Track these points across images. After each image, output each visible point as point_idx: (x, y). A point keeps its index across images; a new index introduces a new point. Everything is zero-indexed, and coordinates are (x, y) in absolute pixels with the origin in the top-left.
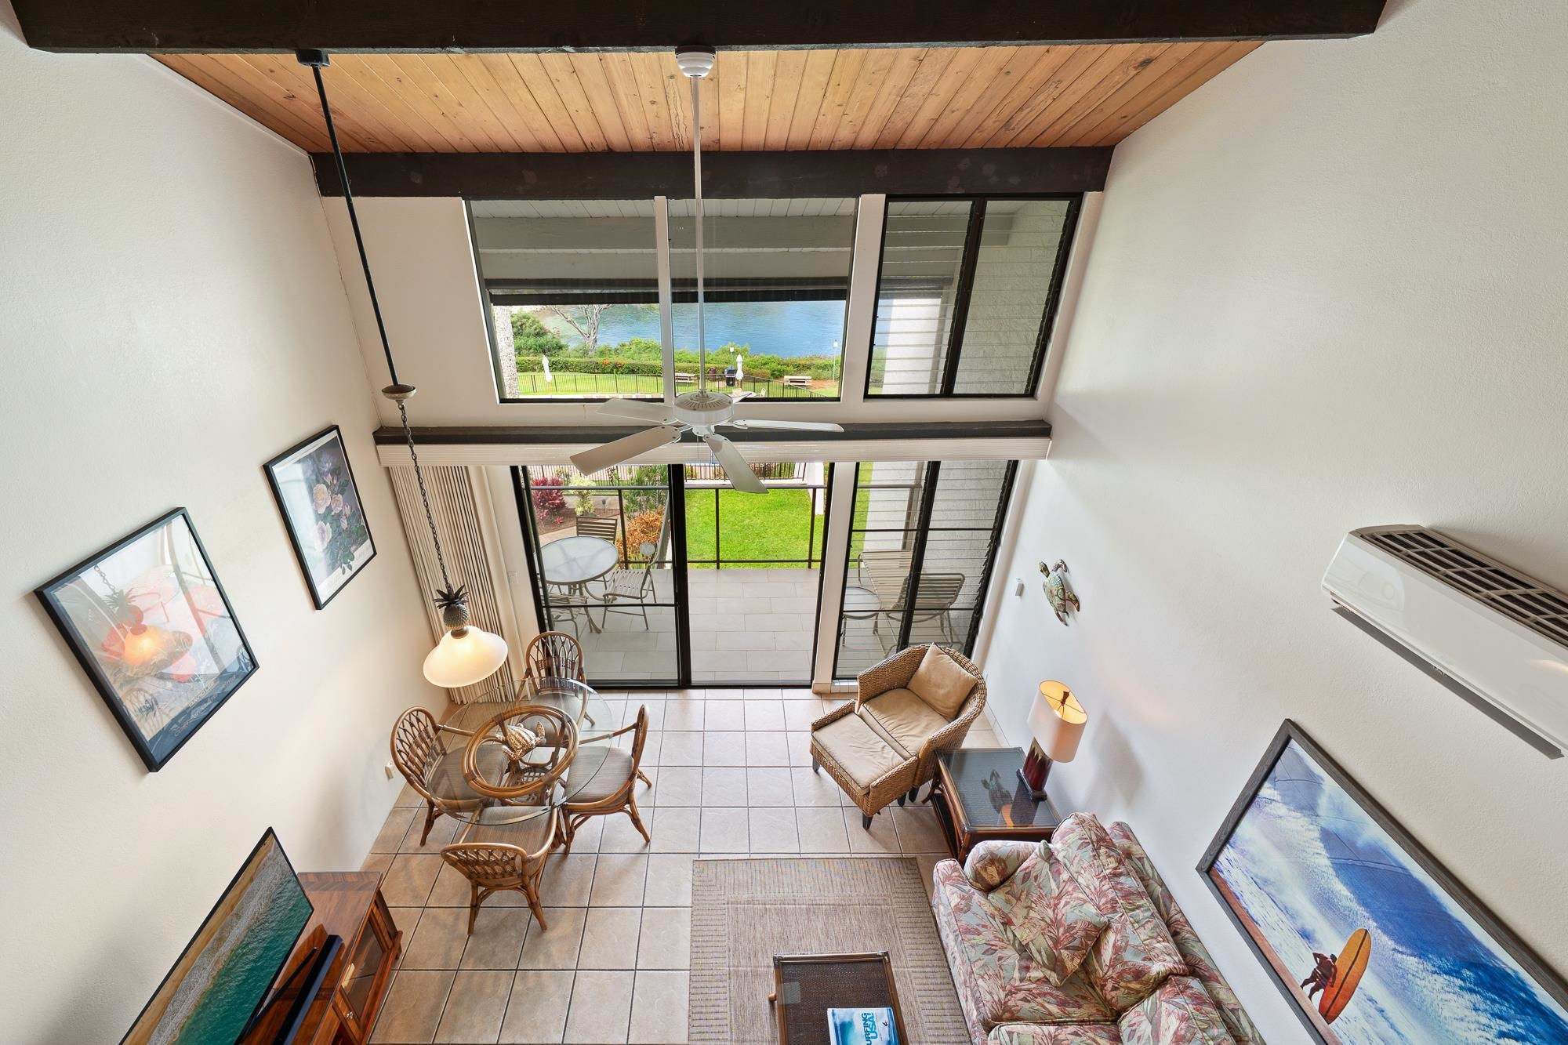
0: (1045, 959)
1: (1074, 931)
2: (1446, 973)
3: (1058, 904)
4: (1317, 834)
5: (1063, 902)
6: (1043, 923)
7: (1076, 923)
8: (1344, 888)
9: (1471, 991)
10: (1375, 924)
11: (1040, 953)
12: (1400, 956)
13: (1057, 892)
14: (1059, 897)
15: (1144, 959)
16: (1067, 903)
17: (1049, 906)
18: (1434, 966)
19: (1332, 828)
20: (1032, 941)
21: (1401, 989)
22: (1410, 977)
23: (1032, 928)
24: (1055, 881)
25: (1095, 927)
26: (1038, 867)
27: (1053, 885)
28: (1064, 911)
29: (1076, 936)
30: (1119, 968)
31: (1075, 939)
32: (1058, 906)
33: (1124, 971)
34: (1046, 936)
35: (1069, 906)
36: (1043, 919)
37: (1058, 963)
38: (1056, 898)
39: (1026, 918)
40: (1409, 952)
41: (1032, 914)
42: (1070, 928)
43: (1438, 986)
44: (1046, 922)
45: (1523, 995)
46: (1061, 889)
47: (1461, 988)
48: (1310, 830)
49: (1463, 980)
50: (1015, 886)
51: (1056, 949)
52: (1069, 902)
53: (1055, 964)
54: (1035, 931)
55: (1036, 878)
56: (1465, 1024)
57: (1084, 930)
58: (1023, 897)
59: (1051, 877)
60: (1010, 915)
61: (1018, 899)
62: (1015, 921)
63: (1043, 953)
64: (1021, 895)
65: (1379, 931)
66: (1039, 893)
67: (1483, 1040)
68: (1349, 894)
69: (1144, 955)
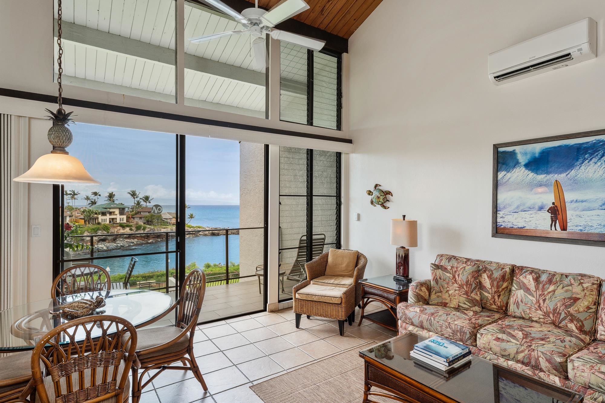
0: (469, 304)
1: (469, 282)
2: (582, 164)
3: (456, 279)
5: (457, 277)
6: (457, 292)
7: (468, 278)
8: (542, 175)
9: (591, 160)
10: (557, 175)
11: (465, 304)
12: (569, 175)
13: (451, 275)
14: (454, 277)
15: (501, 271)
16: (459, 275)
17: (453, 283)
18: (578, 166)
20: (459, 302)
21: (576, 184)
22: (576, 178)
23: (455, 297)
24: (447, 273)
25: (475, 271)
26: (438, 274)
27: (448, 275)
28: (460, 279)
29: (471, 283)
30: (495, 283)
31: (472, 284)
32: (457, 280)
33: (498, 283)
34: (462, 295)
35: (460, 275)
36: (455, 290)
37: (474, 301)
38: (453, 278)
39: (449, 296)
40: (570, 170)
41: (450, 292)
42: (467, 282)
43: (583, 170)
44: (457, 290)
45: (601, 144)
46: (452, 273)
47: (588, 162)
49: (587, 159)
50: (436, 288)
51: (469, 297)
52: (459, 274)
53: (473, 302)
54: (456, 297)
55: (440, 278)
56: (597, 172)
57: (472, 277)
58: (442, 289)
59: (445, 273)
60: (444, 301)
61: (441, 292)
62: (447, 301)
63: (466, 303)
64: (440, 289)
65: (559, 175)
66: (446, 283)
67: (603, 170)
68: (544, 175)
69: (500, 269)
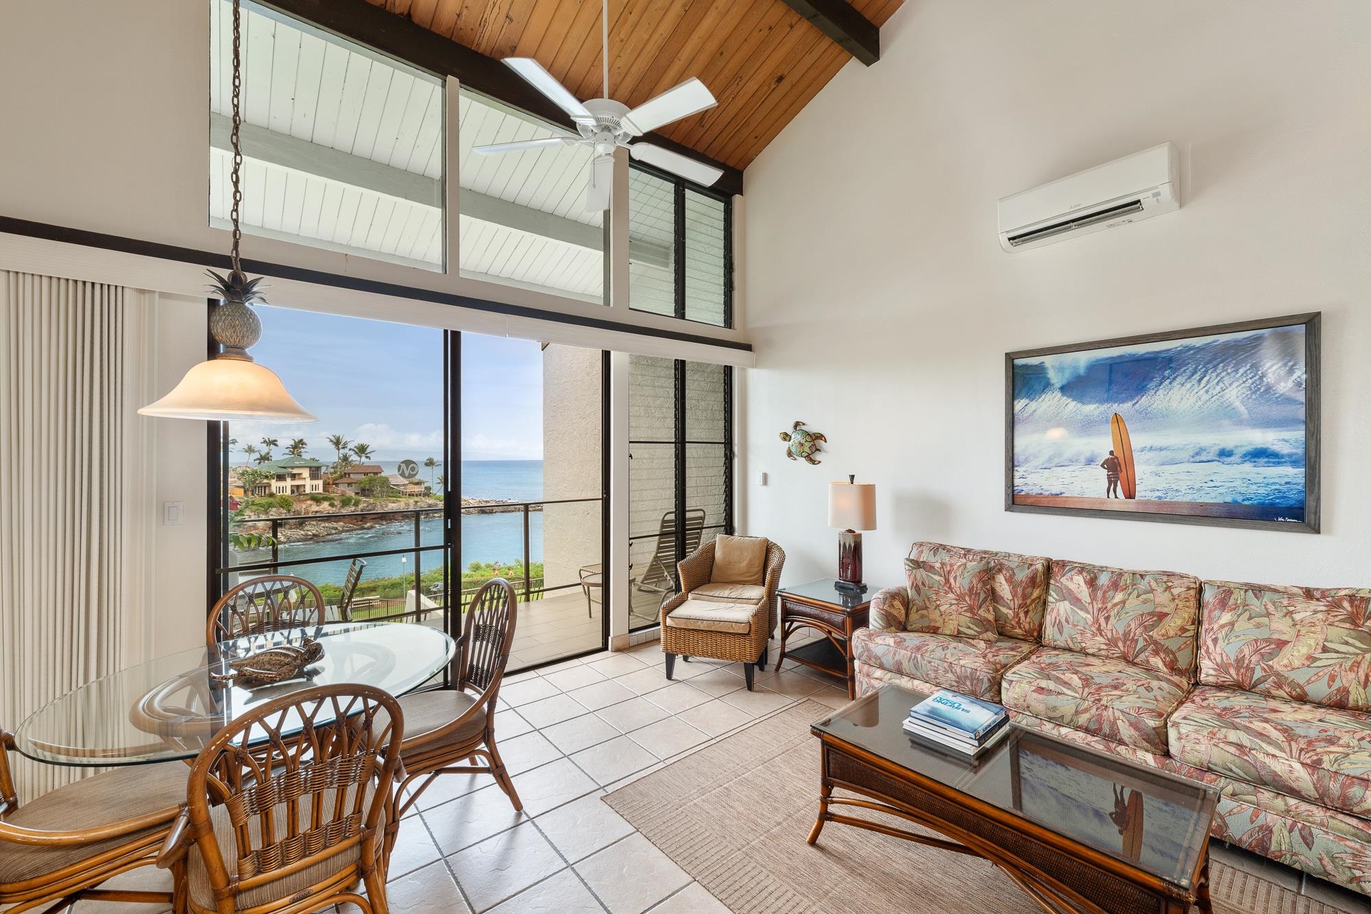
0: (976, 628)
1: (975, 589)
2: (1160, 386)
4: (1060, 395)
5: (952, 580)
6: (954, 607)
7: (971, 582)
10: (1117, 404)
11: (969, 628)
13: (942, 579)
14: (947, 581)
15: (1029, 568)
16: (955, 578)
17: (946, 593)
18: (1153, 389)
19: (1065, 382)
20: (959, 625)
23: (951, 617)
24: (935, 574)
25: (984, 571)
26: (918, 577)
27: (937, 578)
28: (958, 585)
29: (978, 591)
30: (1019, 590)
31: (979, 593)
32: (952, 586)
33: (1024, 589)
34: (963, 613)
35: (958, 578)
36: (951, 605)
37: (985, 622)
38: (946, 583)
39: (941, 615)
40: (1139, 397)
41: (942, 609)
42: (971, 590)
43: (1162, 396)
44: (954, 604)
46: (943, 575)
47: (1170, 383)
48: (1055, 397)
49: (1168, 378)
50: (917, 602)
51: (976, 615)
52: (956, 575)
53: (983, 625)
54: (954, 617)
55: (923, 584)
57: (980, 580)
58: (928, 604)
59: (931, 575)
60: (932, 624)
61: (926, 608)
62: (937, 625)
63: (972, 626)
64: (925, 603)
65: (1121, 405)
66: (934, 592)
68: (1095, 406)
69: (1026, 566)
